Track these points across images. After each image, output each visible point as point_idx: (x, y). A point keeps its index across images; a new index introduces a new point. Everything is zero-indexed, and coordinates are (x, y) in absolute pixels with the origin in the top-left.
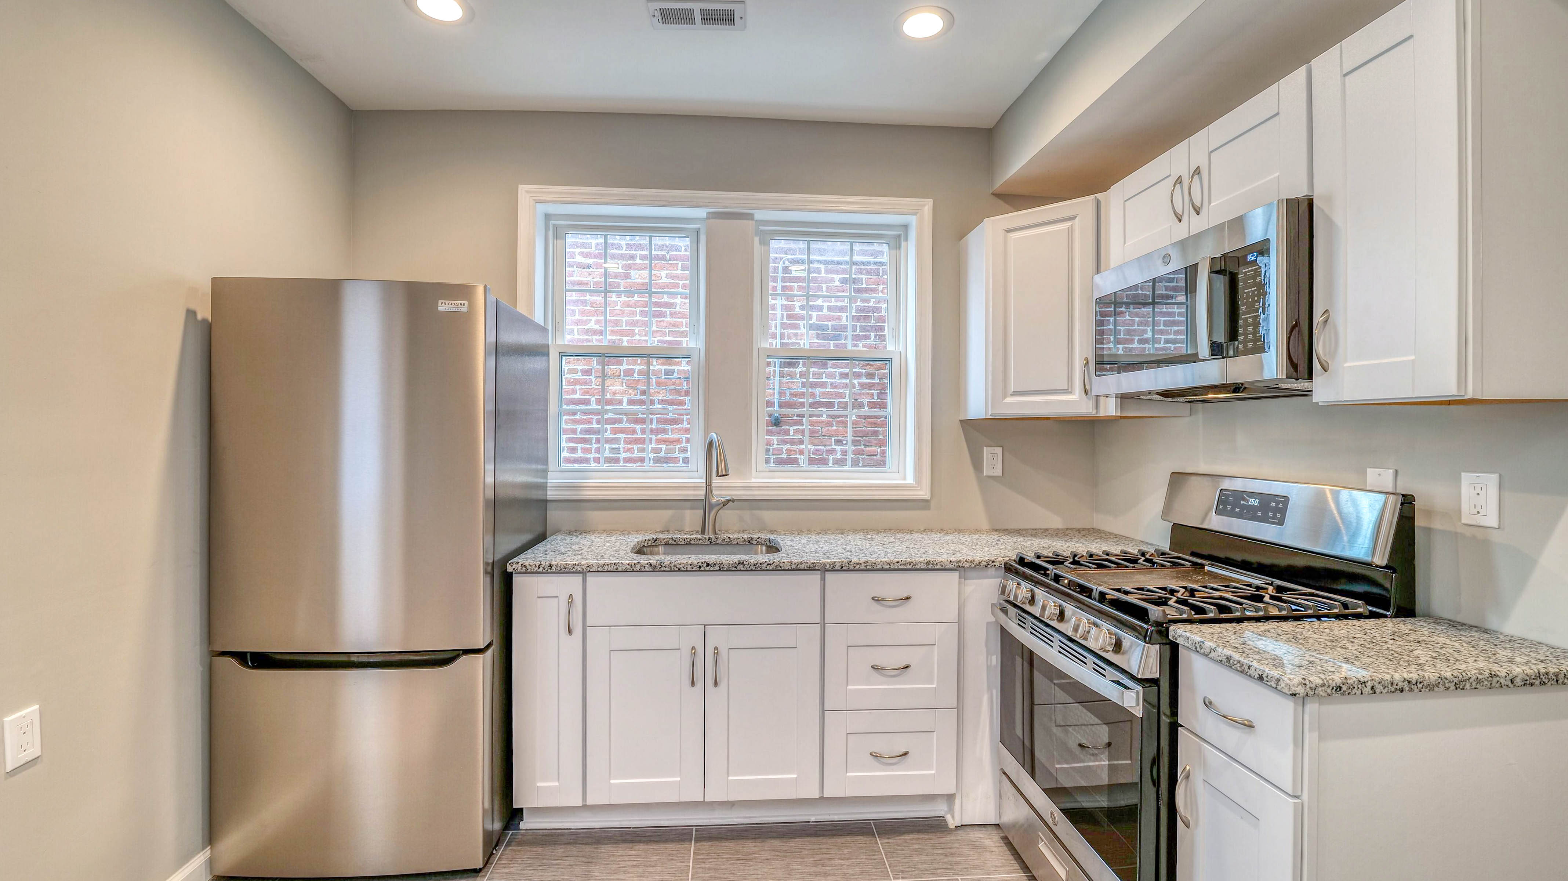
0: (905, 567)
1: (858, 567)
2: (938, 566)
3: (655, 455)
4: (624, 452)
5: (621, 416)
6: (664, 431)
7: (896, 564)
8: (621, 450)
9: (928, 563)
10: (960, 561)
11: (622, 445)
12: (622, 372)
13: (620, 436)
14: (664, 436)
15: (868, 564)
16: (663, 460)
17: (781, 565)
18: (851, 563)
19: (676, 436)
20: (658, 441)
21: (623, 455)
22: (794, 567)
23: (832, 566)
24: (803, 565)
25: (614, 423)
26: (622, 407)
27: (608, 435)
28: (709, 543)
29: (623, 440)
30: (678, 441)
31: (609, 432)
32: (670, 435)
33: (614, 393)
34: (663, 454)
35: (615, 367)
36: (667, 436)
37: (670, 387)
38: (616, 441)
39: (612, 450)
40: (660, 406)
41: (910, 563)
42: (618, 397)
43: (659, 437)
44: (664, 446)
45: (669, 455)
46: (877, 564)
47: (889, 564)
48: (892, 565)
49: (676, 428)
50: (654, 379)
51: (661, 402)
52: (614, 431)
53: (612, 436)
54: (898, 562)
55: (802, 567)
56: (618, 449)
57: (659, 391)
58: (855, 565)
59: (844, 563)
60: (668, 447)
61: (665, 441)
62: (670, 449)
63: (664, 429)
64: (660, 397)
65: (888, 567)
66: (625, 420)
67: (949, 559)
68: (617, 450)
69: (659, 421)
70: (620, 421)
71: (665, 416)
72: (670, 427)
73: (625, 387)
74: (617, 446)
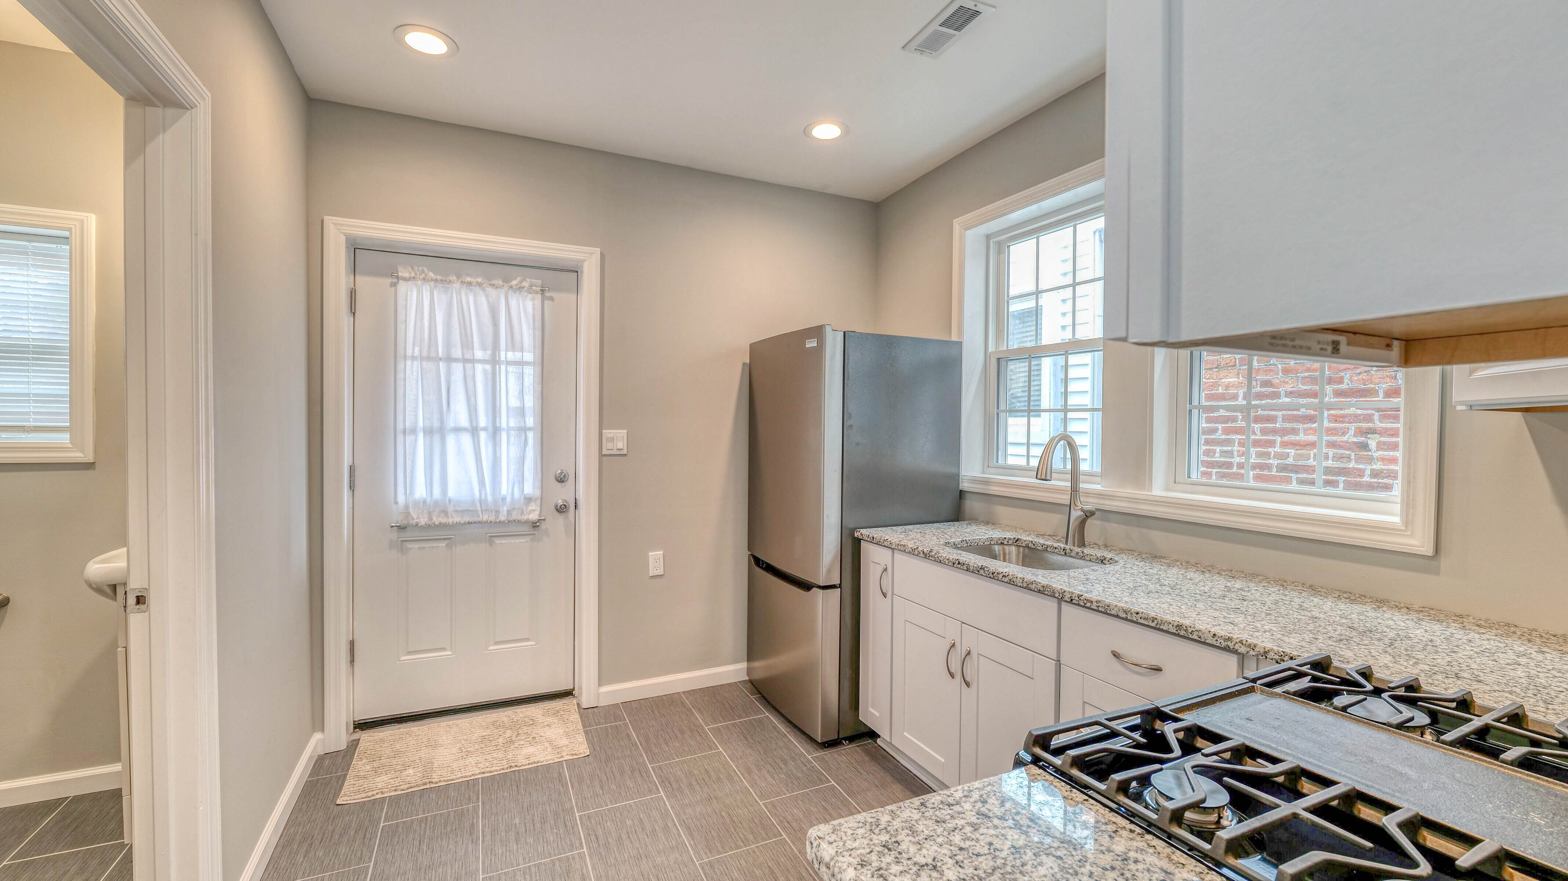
0: (1146, 623)
1: (1088, 605)
2: (1195, 637)
3: (1279, 461)
4: (1238, 456)
5: (1235, 414)
6: (1295, 431)
7: (1135, 615)
8: (1235, 453)
9: (1179, 626)
10: (1230, 639)
11: (1236, 448)
12: (1237, 360)
13: (1234, 437)
14: (1293, 438)
15: (1100, 604)
16: (1290, 468)
17: (1015, 580)
18: (1082, 598)
19: (1312, 438)
20: (1284, 444)
21: (1237, 460)
22: (1025, 585)
23: (1061, 595)
24: (1034, 585)
25: (1226, 422)
26: (1237, 403)
27: (1219, 435)
28: (1064, 553)
29: (1237, 442)
30: (1313, 445)
31: (1220, 432)
32: (1302, 437)
33: (1227, 387)
34: (1290, 460)
35: (1229, 356)
36: (1298, 438)
37: (1303, 375)
38: (1229, 442)
39: (1224, 453)
40: (1287, 400)
41: (1153, 620)
42: (1233, 391)
43: (1286, 438)
44: (1293, 451)
45: (1300, 463)
46: (1112, 607)
47: (1125, 612)
48: (1129, 614)
49: (1311, 428)
50: (1280, 366)
51: (1289, 394)
52: (1227, 431)
53: (1223, 437)
54: (1137, 613)
55: (1033, 587)
56: (1231, 452)
57: (1286, 380)
58: (1085, 602)
59: (1073, 596)
60: (1299, 452)
61: (1294, 444)
62: (1301, 455)
63: (1293, 429)
64: (1289, 388)
65: (1124, 616)
66: (1241, 417)
67: (1213, 630)
68: (1230, 454)
69: (1285, 419)
70: (1234, 419)
71: (1295, 412)
72: (1301, 426)
73: (1241, 378)
74: (1229, 448)
